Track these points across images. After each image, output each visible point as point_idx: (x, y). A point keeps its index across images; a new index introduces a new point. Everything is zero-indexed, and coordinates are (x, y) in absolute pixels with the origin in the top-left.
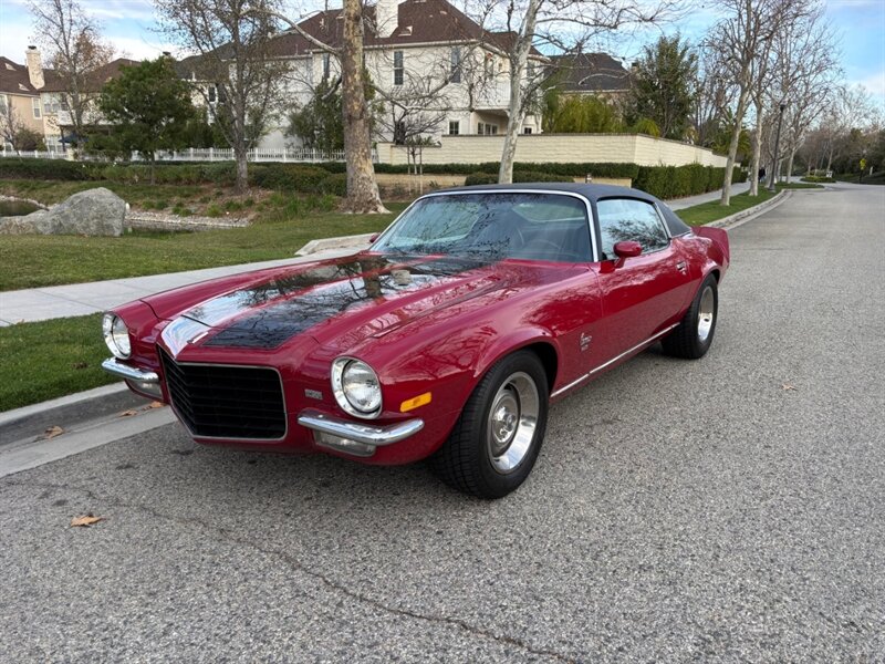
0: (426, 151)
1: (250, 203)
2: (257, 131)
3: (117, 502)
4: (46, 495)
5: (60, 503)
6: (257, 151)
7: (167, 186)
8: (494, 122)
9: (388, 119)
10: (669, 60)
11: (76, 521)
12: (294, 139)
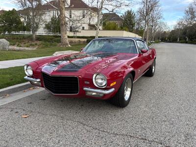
0: (77, 33)
1: (36, 44)
2: (37, 27)
3: (32, 111)
4: (12, 111)
5: (17, 112)
6: (37, 32)
7: (15, 40)
8: (92, 27)
9: (69, 26)
10: (129, 15)
11: (23, 116)
12: (46, 30)
